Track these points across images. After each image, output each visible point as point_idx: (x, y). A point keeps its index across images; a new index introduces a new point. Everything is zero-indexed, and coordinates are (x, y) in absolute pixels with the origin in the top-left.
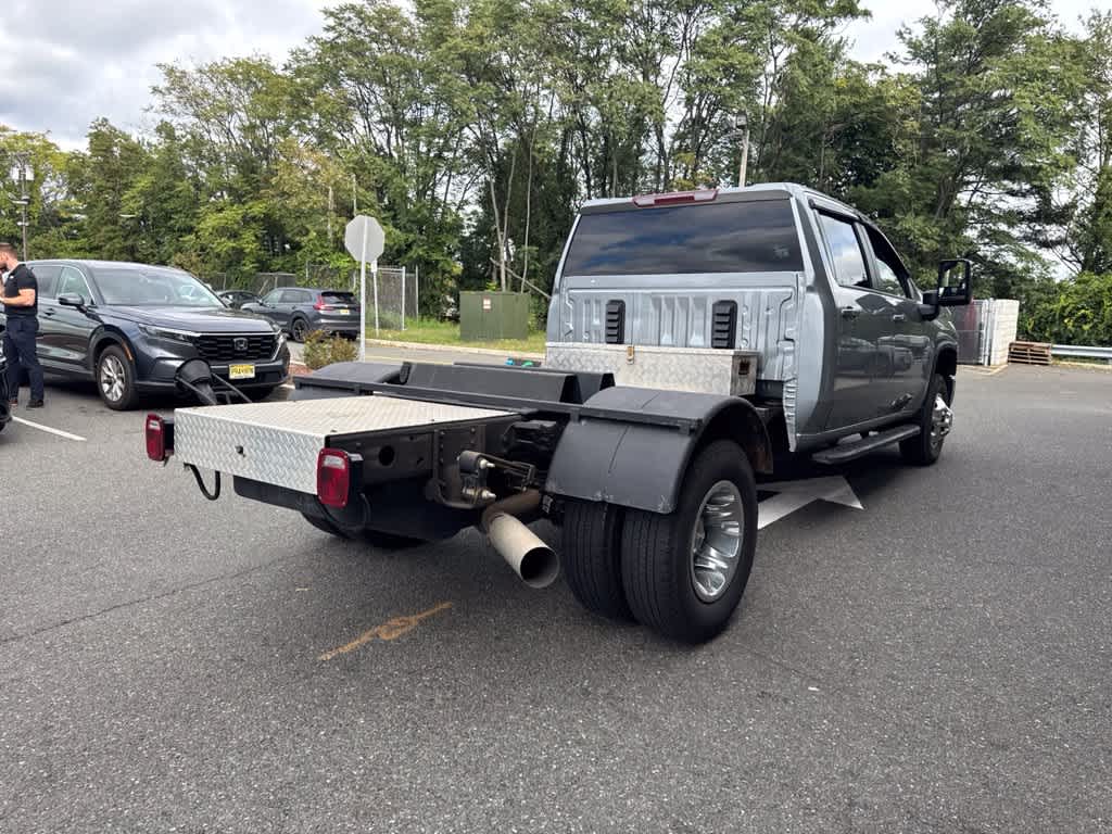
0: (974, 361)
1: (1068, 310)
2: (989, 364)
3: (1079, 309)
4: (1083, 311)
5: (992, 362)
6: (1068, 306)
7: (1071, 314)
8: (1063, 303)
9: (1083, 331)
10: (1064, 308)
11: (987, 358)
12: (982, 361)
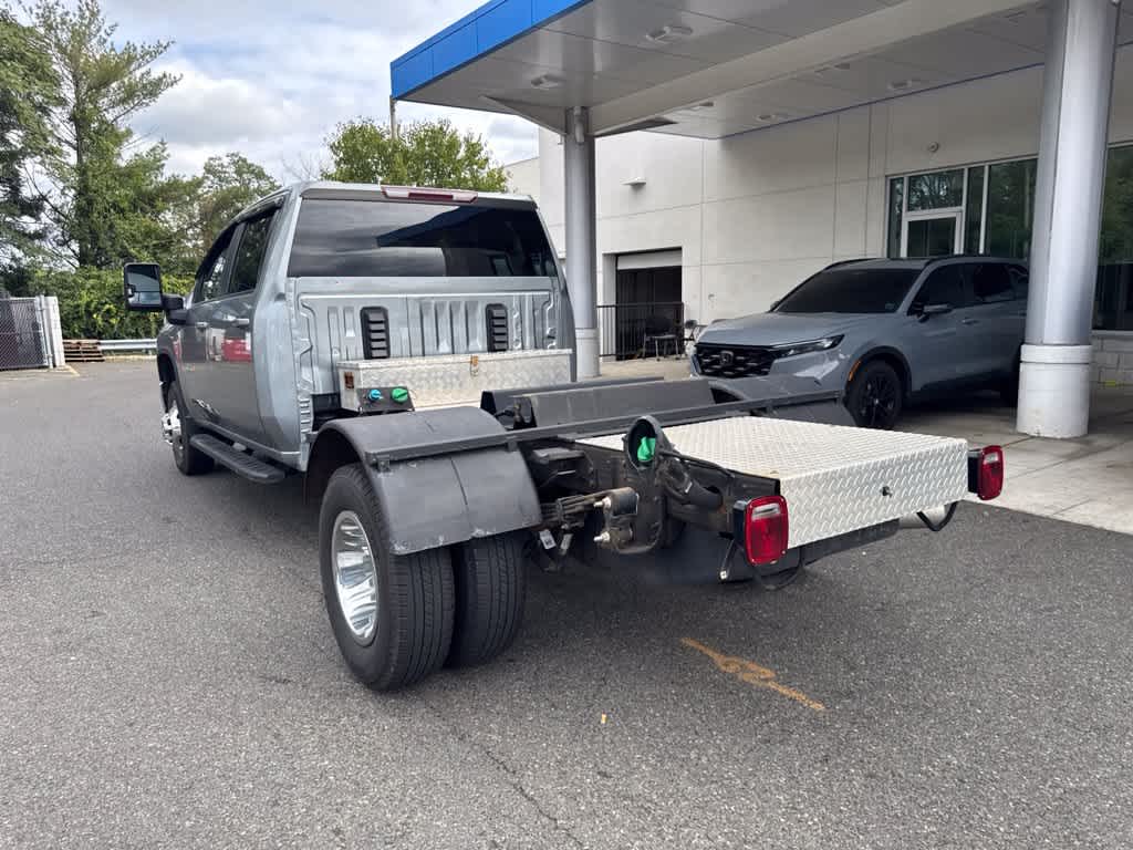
0: (37, 365)
1: (93, 306)
2: (54, 366)
3: (104, 304)
4: (107, 306)
5: (57, 364)
6: (92, 301)
7: (97, 310)
8: (86, 299)
9: (113, 326)
10: (88, 305)
11: (51, 360)
12: (46, 364)
